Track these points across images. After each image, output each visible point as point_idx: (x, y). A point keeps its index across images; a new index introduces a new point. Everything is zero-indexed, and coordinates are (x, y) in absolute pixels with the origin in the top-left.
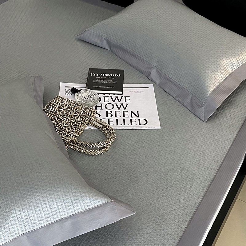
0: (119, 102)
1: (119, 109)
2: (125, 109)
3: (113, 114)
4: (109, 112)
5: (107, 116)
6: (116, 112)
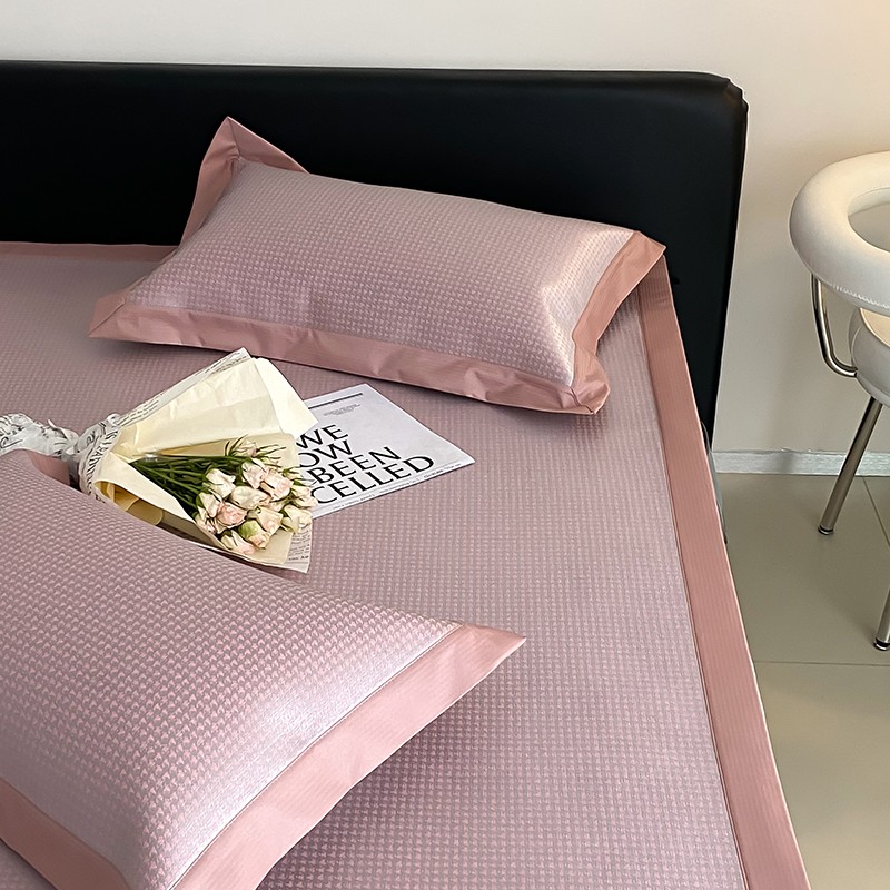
0: (320, 443)
1: (335, 458)
2: (349, 453)
3: (330, 470)
4: (317, 472)
5: (321, 481)
6: (332, 465)
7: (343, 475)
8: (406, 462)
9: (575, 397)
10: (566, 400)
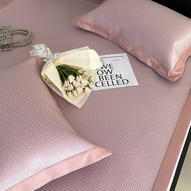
0: (106, 68)
1: (107, 74)
2: (111, 73)
4: (101, 77)
5: (100, 80)
6: (105, 76)
7: (106, 80)
8: (122, 80)
9: (171, 74)
10: (169, 74)
